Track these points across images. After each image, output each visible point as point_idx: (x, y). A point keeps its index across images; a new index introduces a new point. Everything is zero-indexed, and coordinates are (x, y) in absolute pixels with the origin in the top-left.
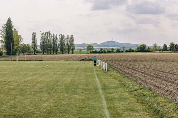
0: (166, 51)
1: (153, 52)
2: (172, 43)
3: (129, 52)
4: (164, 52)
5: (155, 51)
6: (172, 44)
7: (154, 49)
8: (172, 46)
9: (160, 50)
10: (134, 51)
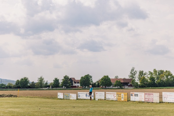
0: (57, 88)
1: (38, 89)
2: (66, 76)
3: (5, 89)
4: (54, 88)
5: (41, 87)
6: (66, 78)
7: (40, 85)
8: (66, 81)
9: (49, 86)
10: (12, 87)
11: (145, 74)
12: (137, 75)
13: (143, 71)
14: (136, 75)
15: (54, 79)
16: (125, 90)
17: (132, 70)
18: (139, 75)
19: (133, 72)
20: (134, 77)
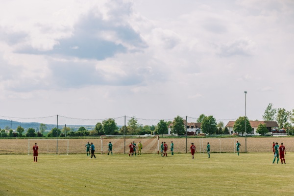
10: (90, 133)
11: (287, 114)
12: (276, 115)
13: (284, 110)
14: (274, 116)
15: (159, 122)
16: (273, 138)
17: (269, 108)
18: (279, 116)
19: (269, 111)
20: (270, 119)
